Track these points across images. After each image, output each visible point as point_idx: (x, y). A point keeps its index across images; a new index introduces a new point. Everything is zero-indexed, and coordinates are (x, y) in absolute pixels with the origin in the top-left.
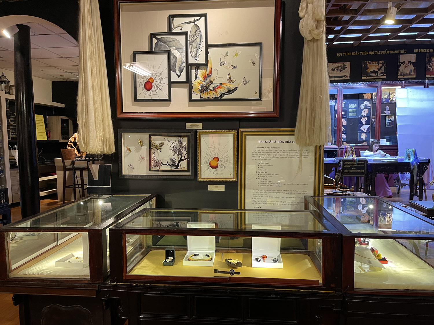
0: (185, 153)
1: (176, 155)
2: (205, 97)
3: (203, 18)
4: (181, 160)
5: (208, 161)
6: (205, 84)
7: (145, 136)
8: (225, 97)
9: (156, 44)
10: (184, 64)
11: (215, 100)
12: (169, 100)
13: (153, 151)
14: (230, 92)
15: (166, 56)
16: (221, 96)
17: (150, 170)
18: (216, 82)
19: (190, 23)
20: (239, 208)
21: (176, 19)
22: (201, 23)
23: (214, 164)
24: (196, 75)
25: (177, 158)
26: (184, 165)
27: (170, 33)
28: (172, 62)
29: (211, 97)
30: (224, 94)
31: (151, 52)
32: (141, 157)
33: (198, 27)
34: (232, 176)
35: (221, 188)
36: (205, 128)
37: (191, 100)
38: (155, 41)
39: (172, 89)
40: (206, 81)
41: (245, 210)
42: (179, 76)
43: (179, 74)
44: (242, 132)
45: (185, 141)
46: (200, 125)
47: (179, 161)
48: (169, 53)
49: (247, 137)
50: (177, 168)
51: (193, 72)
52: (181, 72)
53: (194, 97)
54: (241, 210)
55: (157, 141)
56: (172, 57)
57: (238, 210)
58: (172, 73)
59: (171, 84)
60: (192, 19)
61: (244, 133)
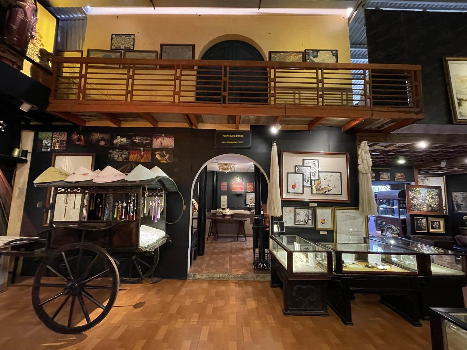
0: (310, 217)
1: (306, 217)
2: (318, 192)
3: (317, 161)
4: (309, 220)
5: (320, 221)
6: (318, 187)
7: (293, 209)
8: (327, 193)
9: (297, 170)
10: (309, 179)
11: (323, 194)
12: (303, 193)
13: (296, 215)
14: (328, 191)
15: (302, 175)
16: (325, 192)
17: (295, 224)
18: (323, 187)
19: (311, 162)
20: (334, 242)
21: (305, 160)
22: (316, 162)
23: (323, 222)
24: (314, 183)
25: (307, 219)
26: (310, 222)
27: (303, 166)
28: (304, 177)
29: (321, 193)
30: (326, 192)
31: (295, 173)
32: (290, 218)
33: (315, 164)
34: (331, 228)
35: (326, 233)
36: (318, 206)
37: (312, 193)
38: (297, 168)
39: (304, 189)
40: (319, 186)
41: (337, 243)
42: (307, 183)
43: (307, 182)
44: (335, 208)
45: (310, 211)
46: (316, 205)
47: (308, 220)
48: (303, 174)
49: (337, 210)
50: (307, 223)
51: (313, 182)
52: (308, 181)
53: (313, 192)
54: (335, 243)
55: (298, 211)
56: (304, 175)
57: (334, 243)
58: (304, 182)
59: (303, 186)
60: (313, 161)
61: (336, 209)
